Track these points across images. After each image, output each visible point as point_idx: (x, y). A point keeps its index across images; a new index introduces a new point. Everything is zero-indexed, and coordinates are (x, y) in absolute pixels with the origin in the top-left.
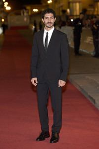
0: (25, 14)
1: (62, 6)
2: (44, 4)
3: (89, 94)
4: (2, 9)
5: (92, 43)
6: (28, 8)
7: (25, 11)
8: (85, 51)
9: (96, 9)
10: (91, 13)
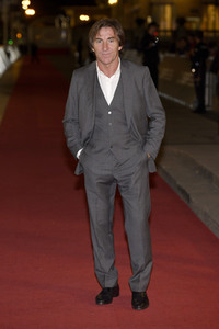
0: (64, 25)
1: (137, 12)
2: (102, 6)
3: (178, 183)
4: (18, 14)
5: (192, 85)
6: (70, 12)
7: (63, 18)
8: (177, 100)
9: (205, 19)
10: (194, 27)
